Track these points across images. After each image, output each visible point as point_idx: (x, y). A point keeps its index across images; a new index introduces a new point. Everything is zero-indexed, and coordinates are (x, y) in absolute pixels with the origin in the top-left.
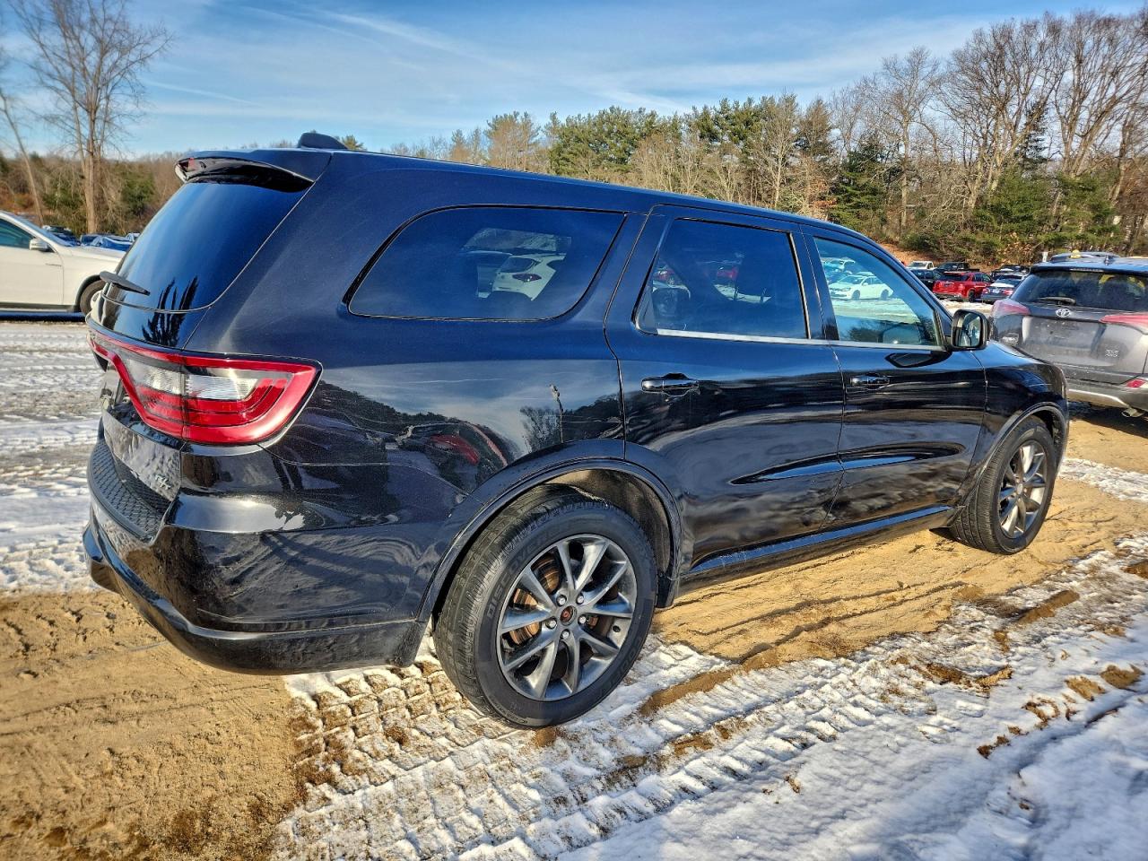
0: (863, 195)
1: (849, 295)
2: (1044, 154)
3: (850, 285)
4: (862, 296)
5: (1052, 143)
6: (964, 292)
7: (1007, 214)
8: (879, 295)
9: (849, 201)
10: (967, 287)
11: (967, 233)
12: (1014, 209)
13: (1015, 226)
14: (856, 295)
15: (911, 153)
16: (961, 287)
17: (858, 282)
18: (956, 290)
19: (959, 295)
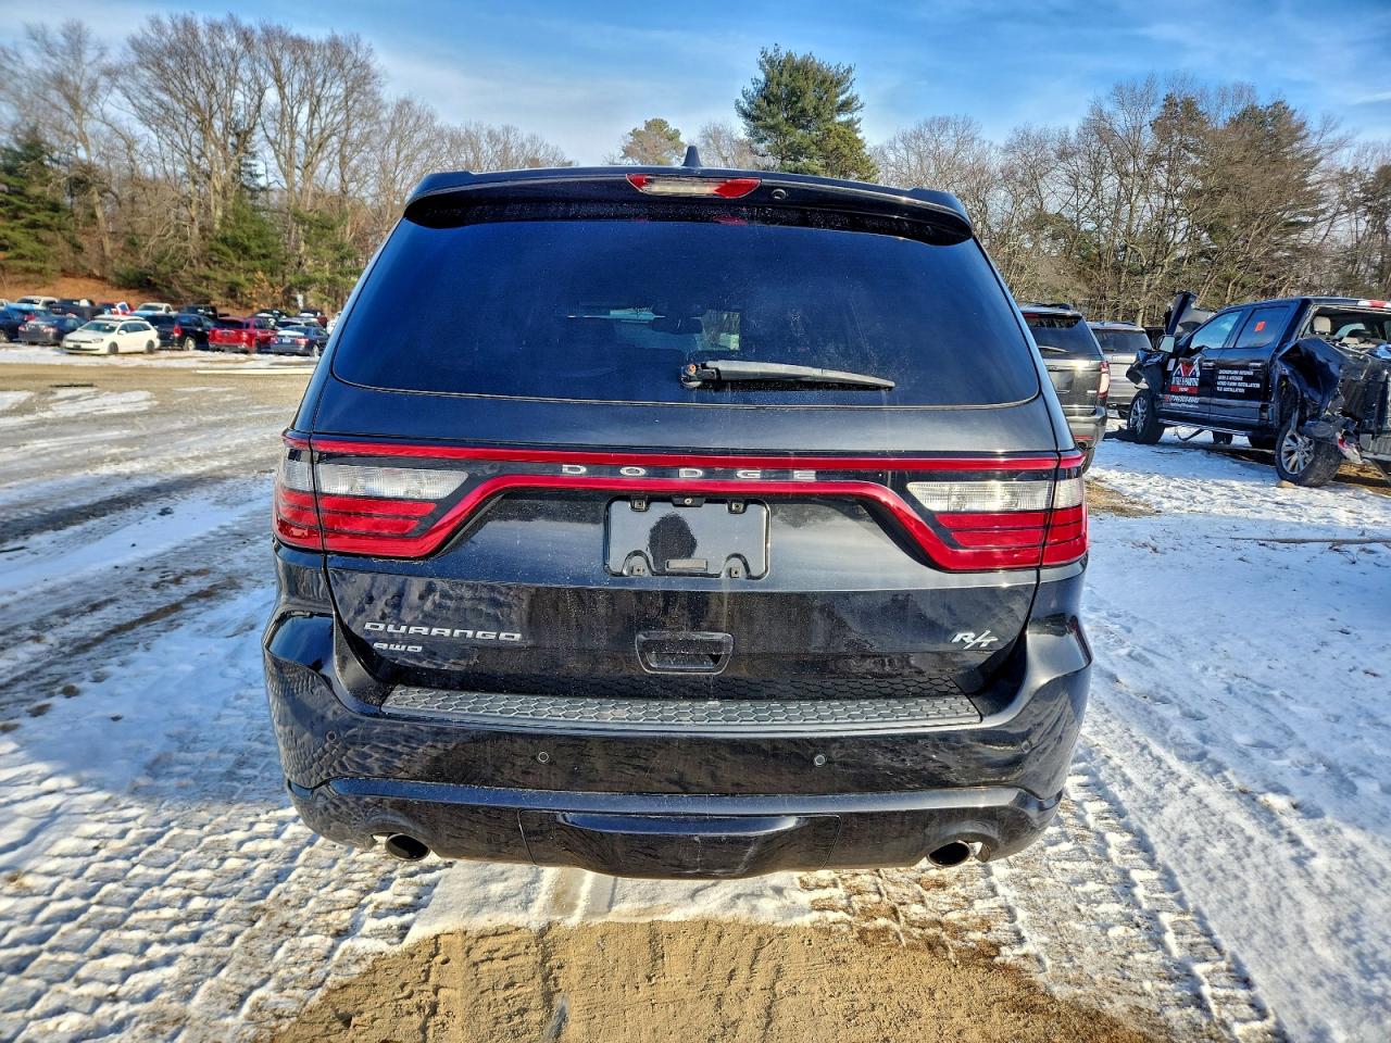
0: (38, 209)
1: (104, 348)
2: (262, 182)
3: (100, 335)
4: (121, 350)
5: (266, 169)
6: (249, 342)
7: (246, 250)
8: (143, 347)
9: (16, 217)
10: (251, 336)
11: (203, 270)
12: (253, 244)
13: (257, 263)
14: (114, 349)
15: (96, 160)
16: (245, 336)
17: (112, 329)
18: (239, 340)
19: (243, 346)
